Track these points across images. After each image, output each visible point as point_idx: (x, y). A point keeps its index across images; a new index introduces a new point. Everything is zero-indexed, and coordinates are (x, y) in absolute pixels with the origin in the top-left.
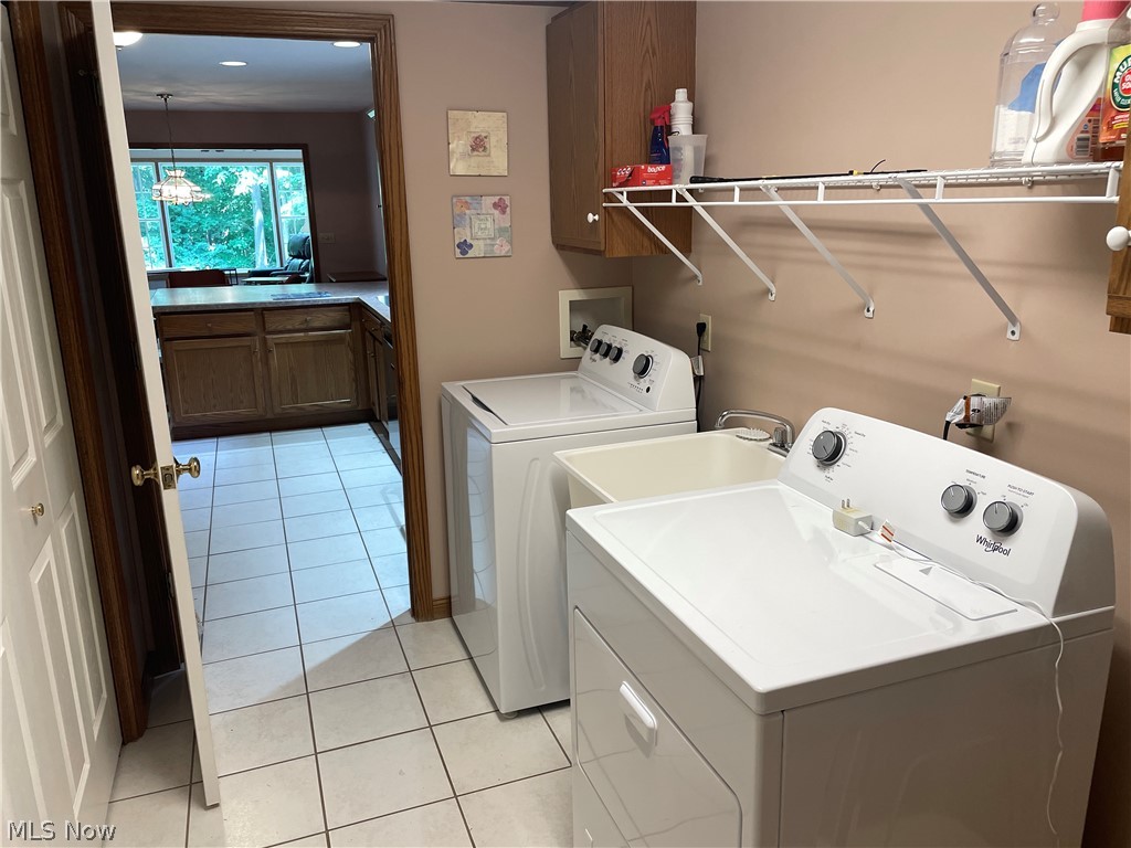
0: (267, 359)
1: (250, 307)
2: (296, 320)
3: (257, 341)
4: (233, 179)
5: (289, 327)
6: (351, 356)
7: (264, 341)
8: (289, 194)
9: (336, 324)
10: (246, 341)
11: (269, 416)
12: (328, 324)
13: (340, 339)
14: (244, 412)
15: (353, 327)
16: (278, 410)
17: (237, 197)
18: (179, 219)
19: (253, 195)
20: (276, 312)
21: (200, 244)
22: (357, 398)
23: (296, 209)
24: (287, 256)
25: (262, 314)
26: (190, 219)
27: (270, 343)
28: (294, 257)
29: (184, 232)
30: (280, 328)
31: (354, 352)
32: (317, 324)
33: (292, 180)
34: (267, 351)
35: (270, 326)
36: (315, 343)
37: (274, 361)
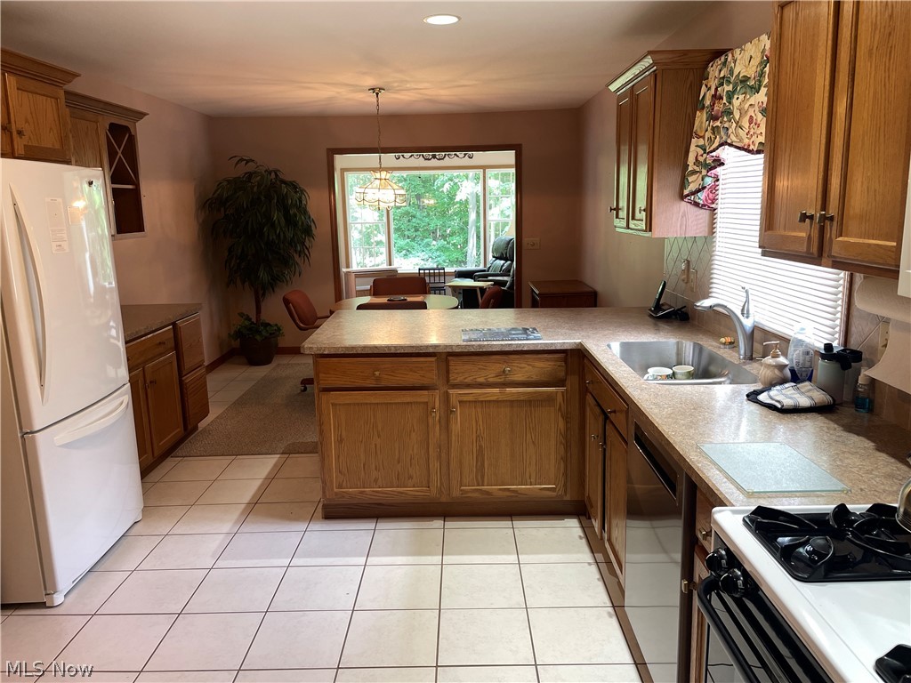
0: (448, 422)
1: (431, 350)
2: (490, 371)
3: (436, 399)
4: (456, 187)
5: (481, 380)
6: (561, 424)
7: (447, 396)
8: (498, 199)
9: (544, 379)
10: (423, 396)
11: (444, 499)
12: (534, 378)
13: (550, 399)
14: (411, 491)
15: (568, 382)
16: (456, 493)
17: (457, 202)
18: (414, 220)
19: (470, 201)
20: (466, 358)
21: (427, 240)
22: (565, 485)
23: (502, 212)
24: (490, 258)
25: (447, 362)
26: (421, 220)
27: (454, 400)
28: (497, 258)
29: (417, 230)
30: (468, 380)
31: (567, 418)
32: (518, 377)
33: (502, 188)
34: (448, 410)
35: (456, 377)
36: (512, 403)
37: (456, 427)
